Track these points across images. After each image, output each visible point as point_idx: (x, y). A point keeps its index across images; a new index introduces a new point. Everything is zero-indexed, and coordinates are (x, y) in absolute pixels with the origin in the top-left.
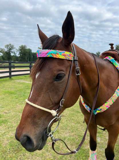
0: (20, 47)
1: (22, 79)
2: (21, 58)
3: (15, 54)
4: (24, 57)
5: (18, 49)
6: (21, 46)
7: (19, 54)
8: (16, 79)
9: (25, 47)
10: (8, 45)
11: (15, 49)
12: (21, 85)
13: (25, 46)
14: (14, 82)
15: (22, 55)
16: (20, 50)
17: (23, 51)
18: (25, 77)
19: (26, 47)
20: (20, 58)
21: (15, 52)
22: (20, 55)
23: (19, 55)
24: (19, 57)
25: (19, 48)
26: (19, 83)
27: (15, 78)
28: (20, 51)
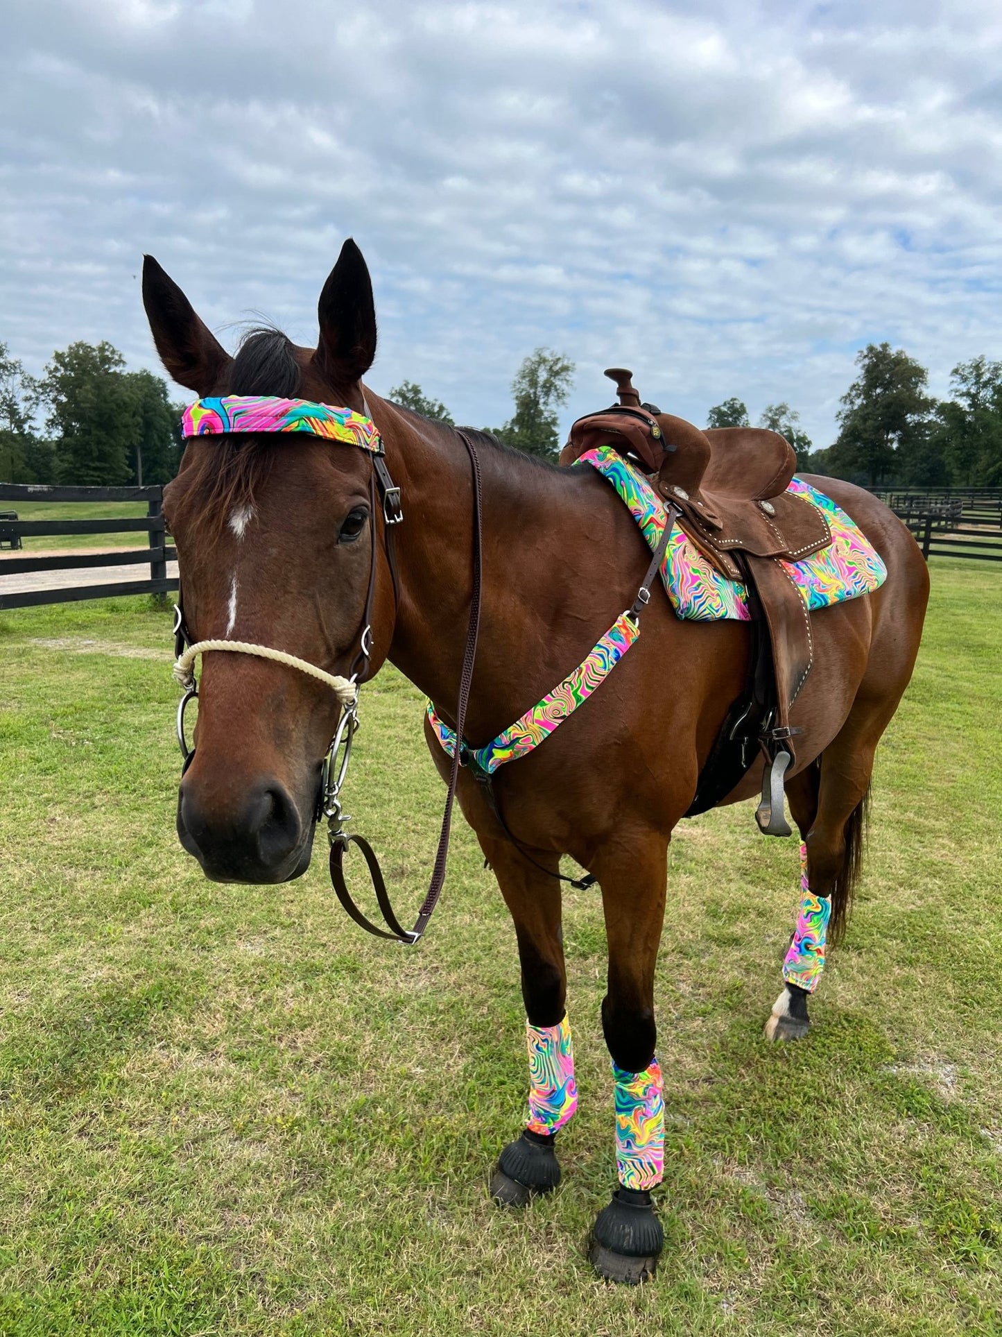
0: (59, 357)
1: (81, 627)
2: (75, 452)
3: (19, 423)
4: (99, 443)
5: (43, 376)
6: (74, 353)
7: (52, 423)
8: (32, 633)
9: (105, 360)
11: (19, 378)
12: (80, 675)
13: (102, 349)
14: (22, 654)
15: (85, 432)
16: (64, 385)
17: (87, 392)
18: (114, 609)
19: (117, 363)
20: (69, 457)
21: (22, 407)
22: (68, 432)
23: (57, 433)
24: (59, 442)
25: (53, 364)
26: (60, 661)
27: (26, 623)
28: (63, 399)
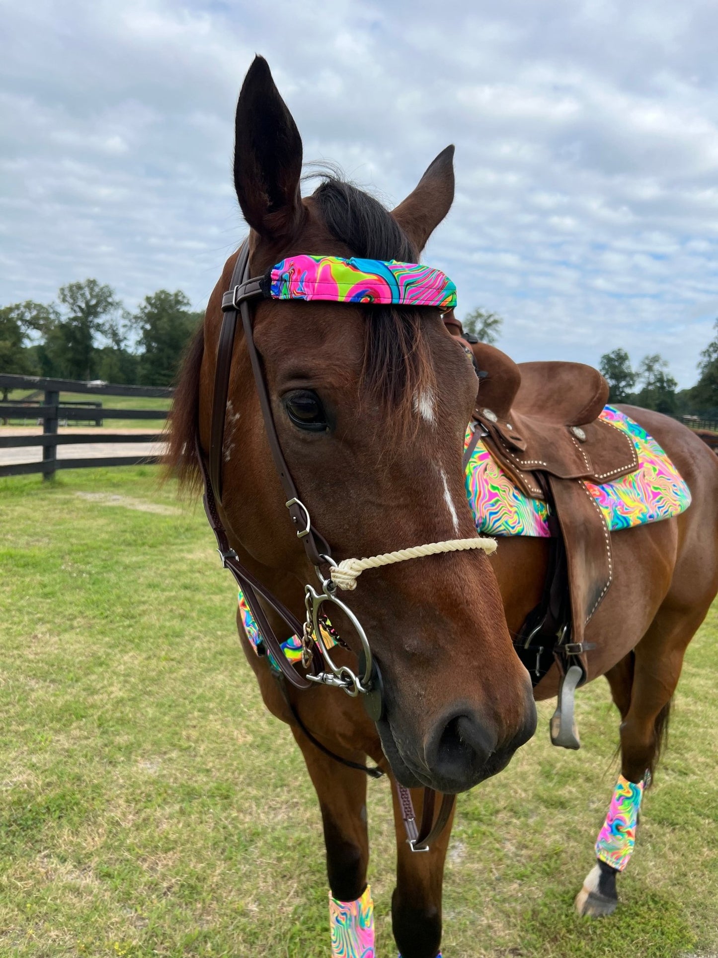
0: (148, 299)
1: (116, 485)
2: (152, 363)
3: (118, 342)
4: (169, 358)
5: (136, 311)
6: (157, 297)
7: (139, 343)
8: (79, 487)
9: (178, 302)
10: (79, 287)
11: (120, 312)
12: (101, 521)
13: (176, 295)
14: (66, 502)
15: (160, 350)
16: (150, 318)
17: (164, 323)
18: (142, 474)
19: (188, 304)
20: (148, 366)
21: (121, 331)
22: (149, 349)
23: (142, 350)
24: (143, 356)
25: (144, 303)
26: (91, 510)
27: (78, 481)
28: (148, 327)
